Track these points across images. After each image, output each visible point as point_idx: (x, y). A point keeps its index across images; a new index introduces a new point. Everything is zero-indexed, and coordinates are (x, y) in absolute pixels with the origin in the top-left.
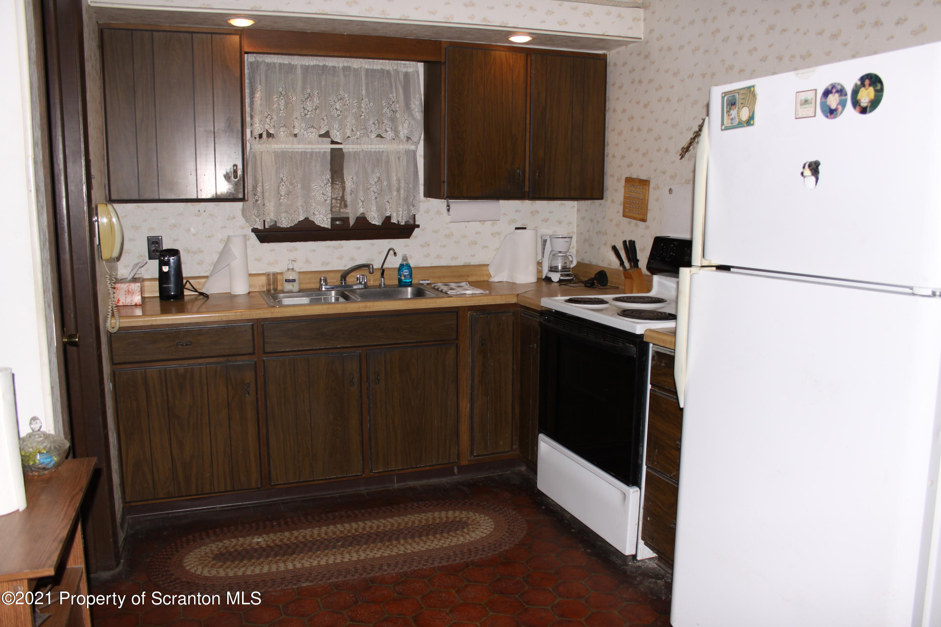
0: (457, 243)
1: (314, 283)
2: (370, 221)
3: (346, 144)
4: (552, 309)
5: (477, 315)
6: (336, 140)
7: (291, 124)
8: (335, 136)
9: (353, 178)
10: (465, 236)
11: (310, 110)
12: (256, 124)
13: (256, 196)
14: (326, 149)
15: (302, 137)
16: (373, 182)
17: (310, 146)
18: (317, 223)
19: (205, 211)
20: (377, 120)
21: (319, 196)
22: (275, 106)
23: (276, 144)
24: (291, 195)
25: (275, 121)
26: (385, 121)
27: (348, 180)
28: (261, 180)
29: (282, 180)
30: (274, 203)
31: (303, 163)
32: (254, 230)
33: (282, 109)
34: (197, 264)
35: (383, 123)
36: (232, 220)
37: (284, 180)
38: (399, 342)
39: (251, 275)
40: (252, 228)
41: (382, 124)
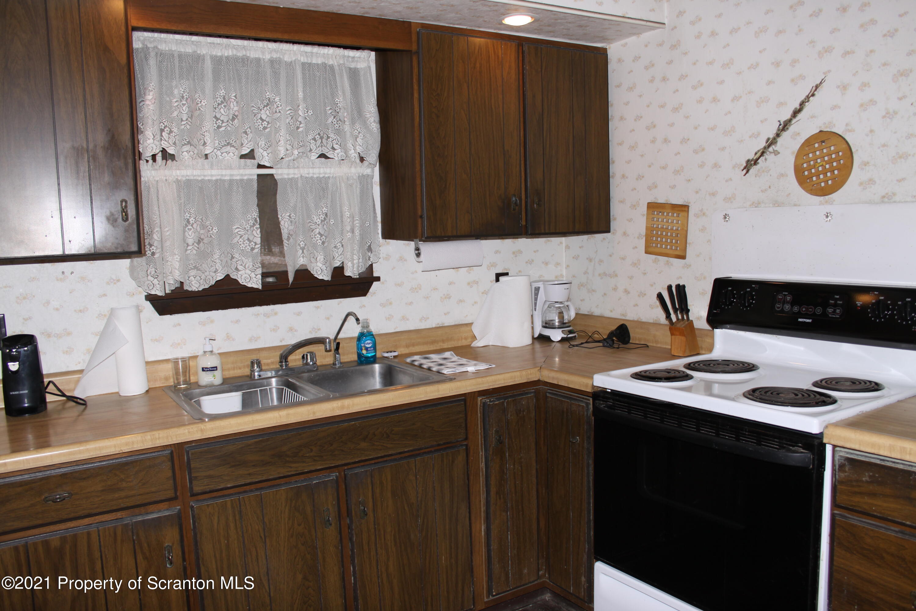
0: (427, 298)
1: (240, 368)
2: (316, 276)
3: (278, 168)
4: (606, 389)
5: (490, 401)
6: (262, 163)
7: (200, 140)
8: (261, 156)
9: (291, 216)
10: (436, 289)
11: (225, 121)
12: (149, 139)
13: (153, 247)
14: (251, 175)
15: (214, 158)
16: (318, 220)
17: (228, 172)
18: (242, 281)
19: (72, 273)
20: (319, 134)
21: (244, 244)
22: (175, 114)
23: (179, 169)
24: (203, 243)
25: (175, 136)
26: (332, 135)
27: (284, 219)
28: (159, 224)
29: (188, 221)
30: (179, 256)
31: (219, 197)
32: (151, 298)
33: (184, 119)
34: (64, 353)
35: (328, 137)
36: (115, 283)
37: (191, 222)
38: (390, 453)
39: (147, 363)
40: (146, 294)
41: (327, 140)
